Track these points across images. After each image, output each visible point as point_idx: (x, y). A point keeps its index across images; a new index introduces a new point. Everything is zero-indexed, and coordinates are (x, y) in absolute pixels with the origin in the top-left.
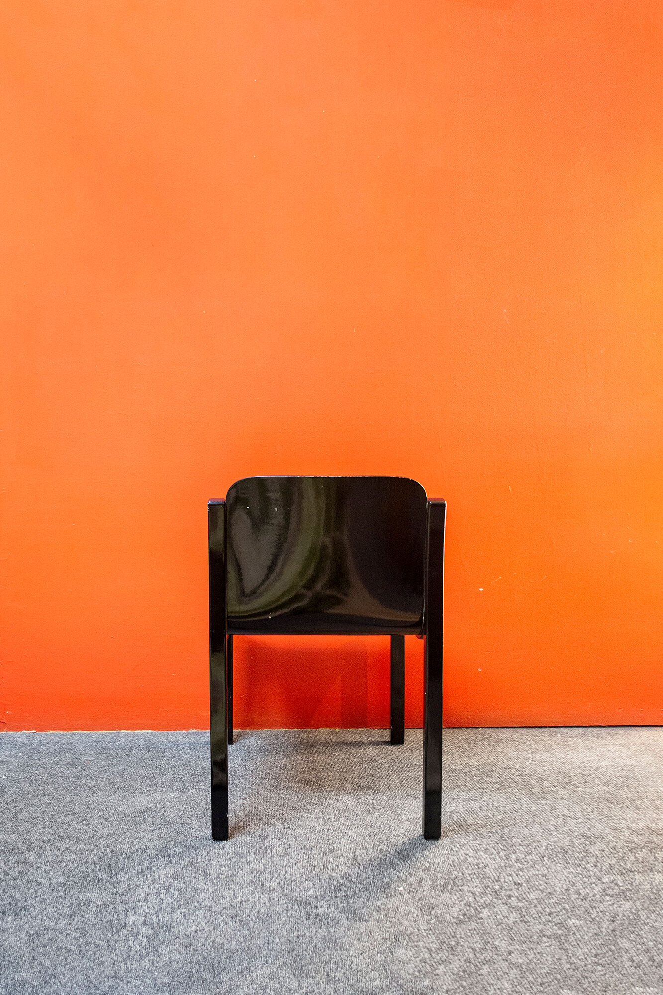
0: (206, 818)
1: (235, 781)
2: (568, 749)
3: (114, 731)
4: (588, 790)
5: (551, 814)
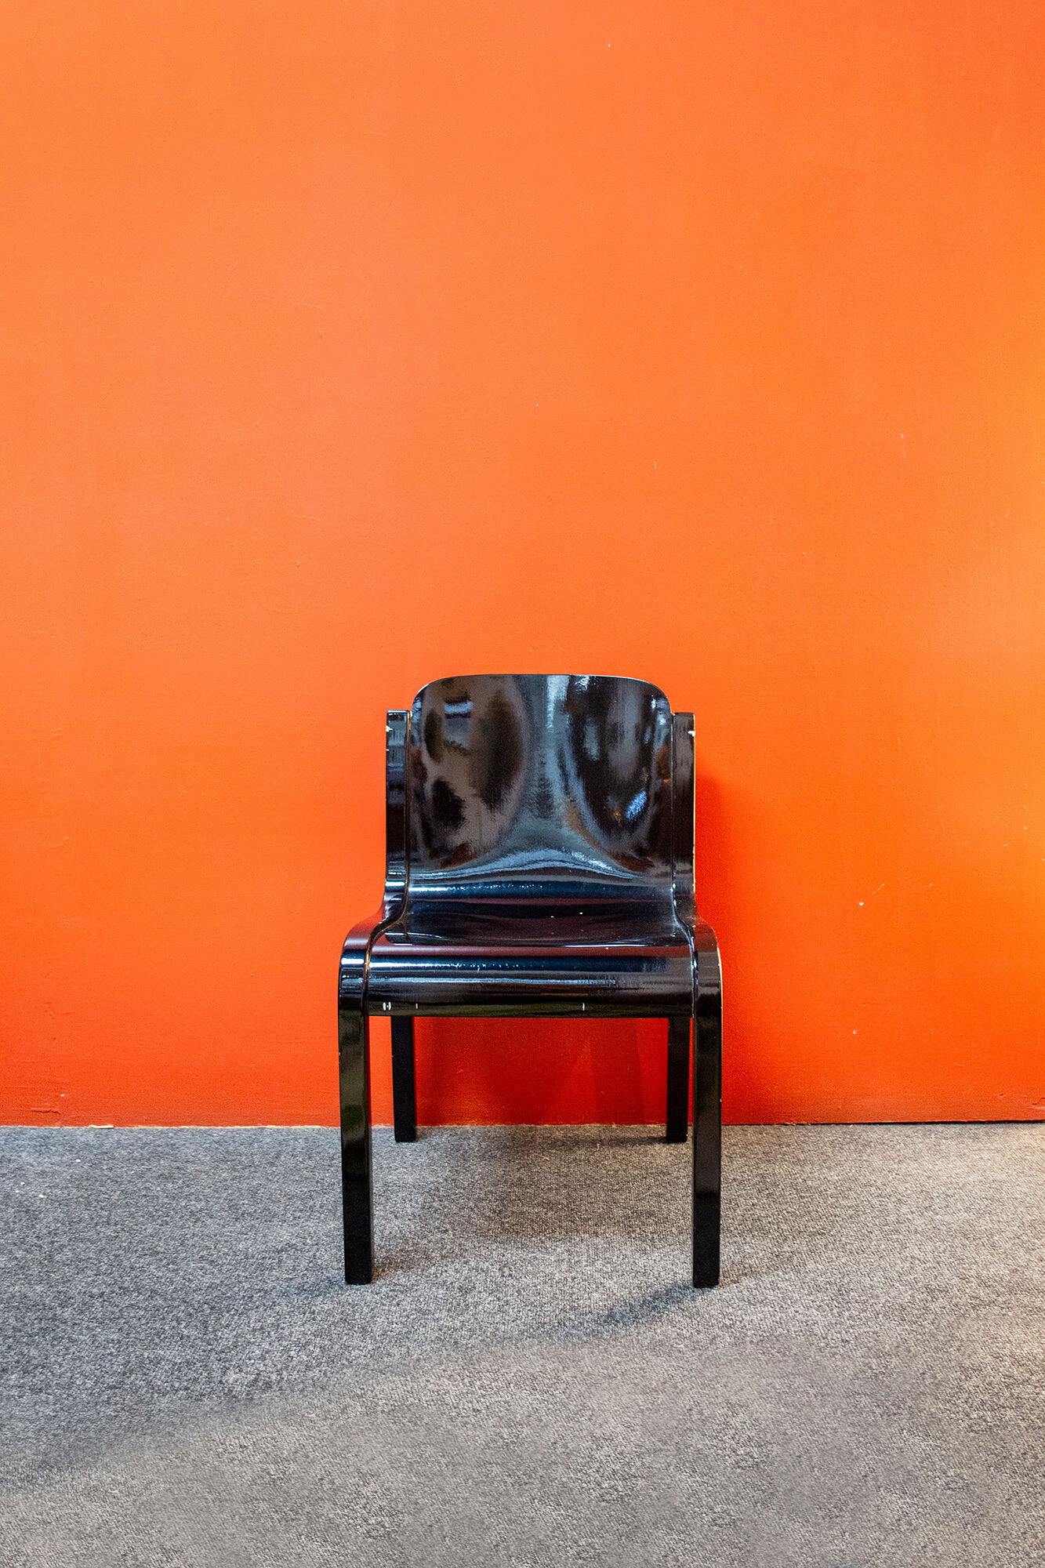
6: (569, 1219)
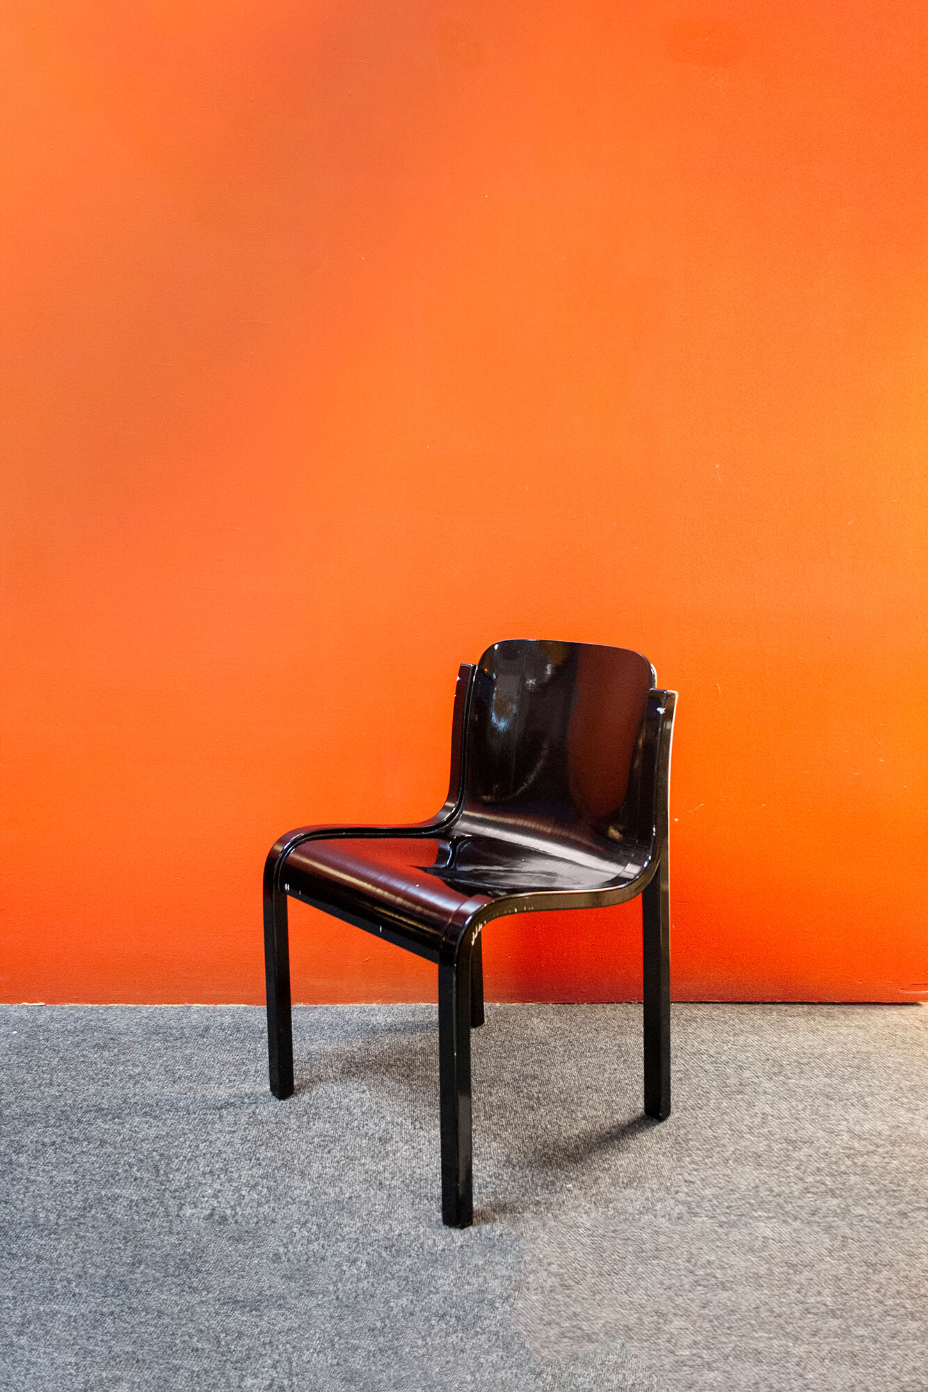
0: (309, 1117)
1: (352, 1069)
2: (783, 1031)
3: (180, 1005)
4: (803, 1082)
5: (746, 1112)
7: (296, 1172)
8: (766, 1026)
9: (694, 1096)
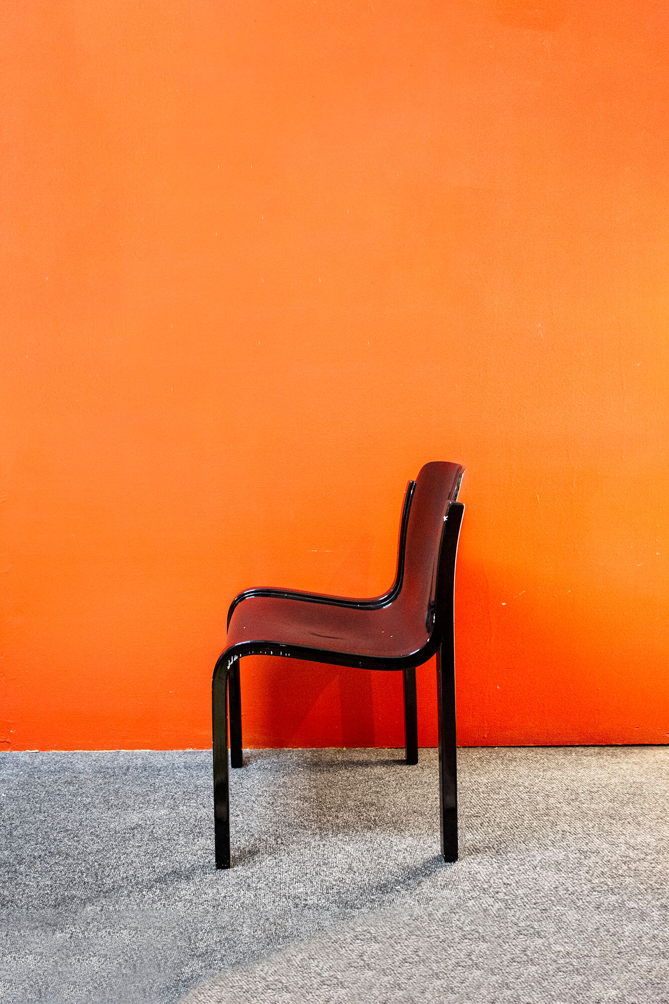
3: (113, 751)
6: (318, 807)
7: (183, 877)
8: (567, 763)
9: (513, 818)
